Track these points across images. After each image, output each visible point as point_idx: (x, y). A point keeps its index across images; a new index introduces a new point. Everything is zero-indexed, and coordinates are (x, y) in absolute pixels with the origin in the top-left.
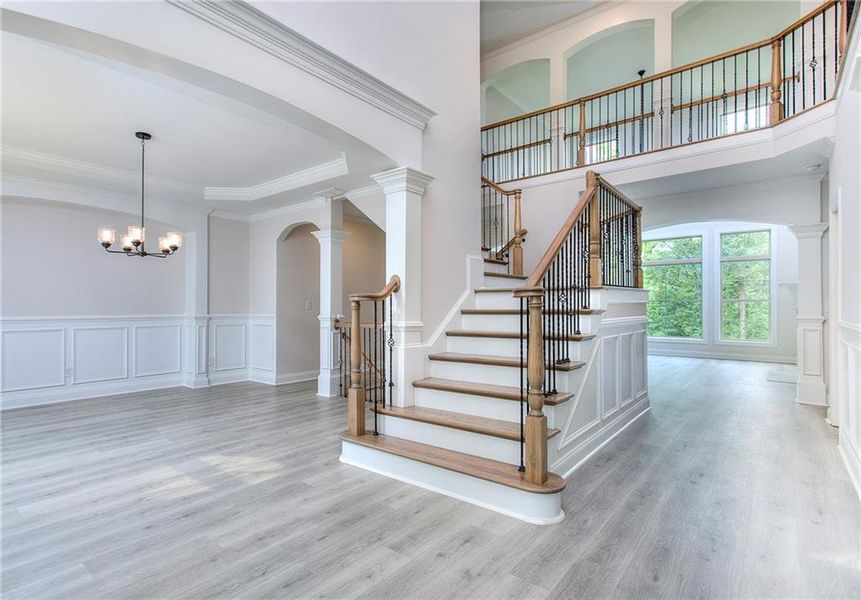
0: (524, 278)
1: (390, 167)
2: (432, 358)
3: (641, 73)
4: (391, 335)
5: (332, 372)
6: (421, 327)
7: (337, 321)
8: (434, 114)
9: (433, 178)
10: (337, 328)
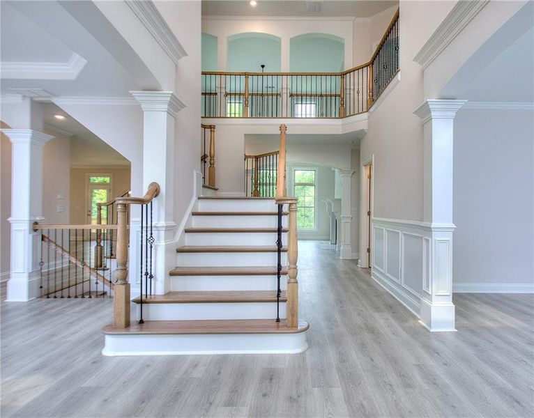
0: (216, 190)
1: (154, 89)
2: (179, 251)
3: (263, 66)
4: (151, 234)
5: (30, 275)
6: (173, 226)
7: (36, 223)
8: (185, 54)
9: (185, 106)
10: (36, 230)
